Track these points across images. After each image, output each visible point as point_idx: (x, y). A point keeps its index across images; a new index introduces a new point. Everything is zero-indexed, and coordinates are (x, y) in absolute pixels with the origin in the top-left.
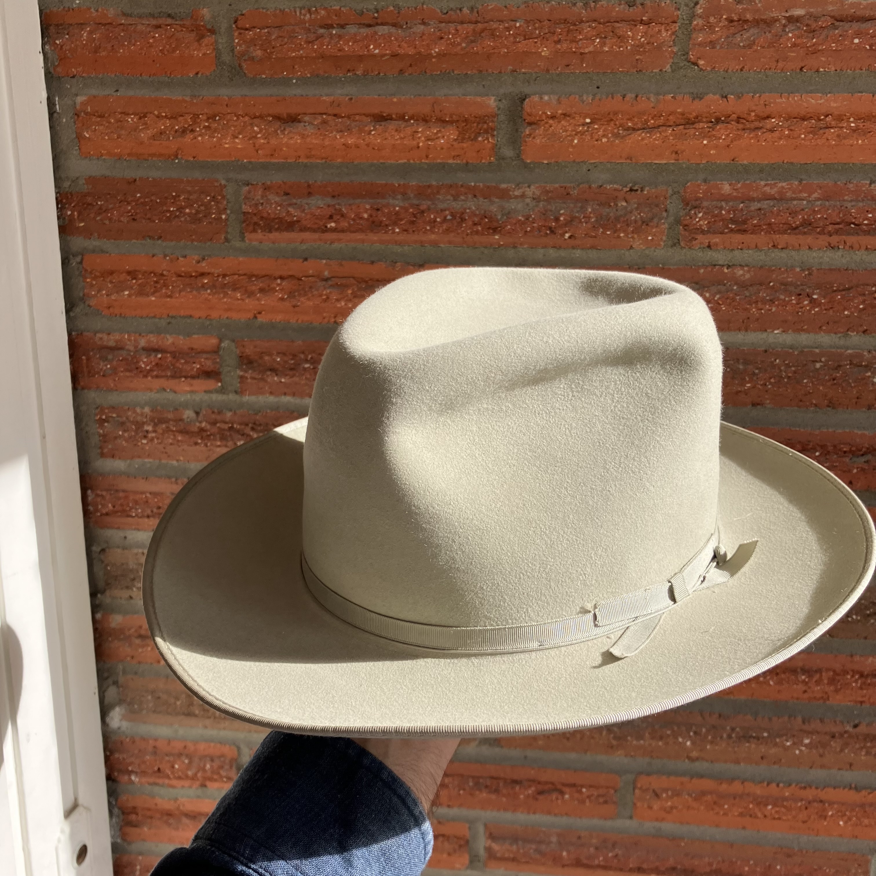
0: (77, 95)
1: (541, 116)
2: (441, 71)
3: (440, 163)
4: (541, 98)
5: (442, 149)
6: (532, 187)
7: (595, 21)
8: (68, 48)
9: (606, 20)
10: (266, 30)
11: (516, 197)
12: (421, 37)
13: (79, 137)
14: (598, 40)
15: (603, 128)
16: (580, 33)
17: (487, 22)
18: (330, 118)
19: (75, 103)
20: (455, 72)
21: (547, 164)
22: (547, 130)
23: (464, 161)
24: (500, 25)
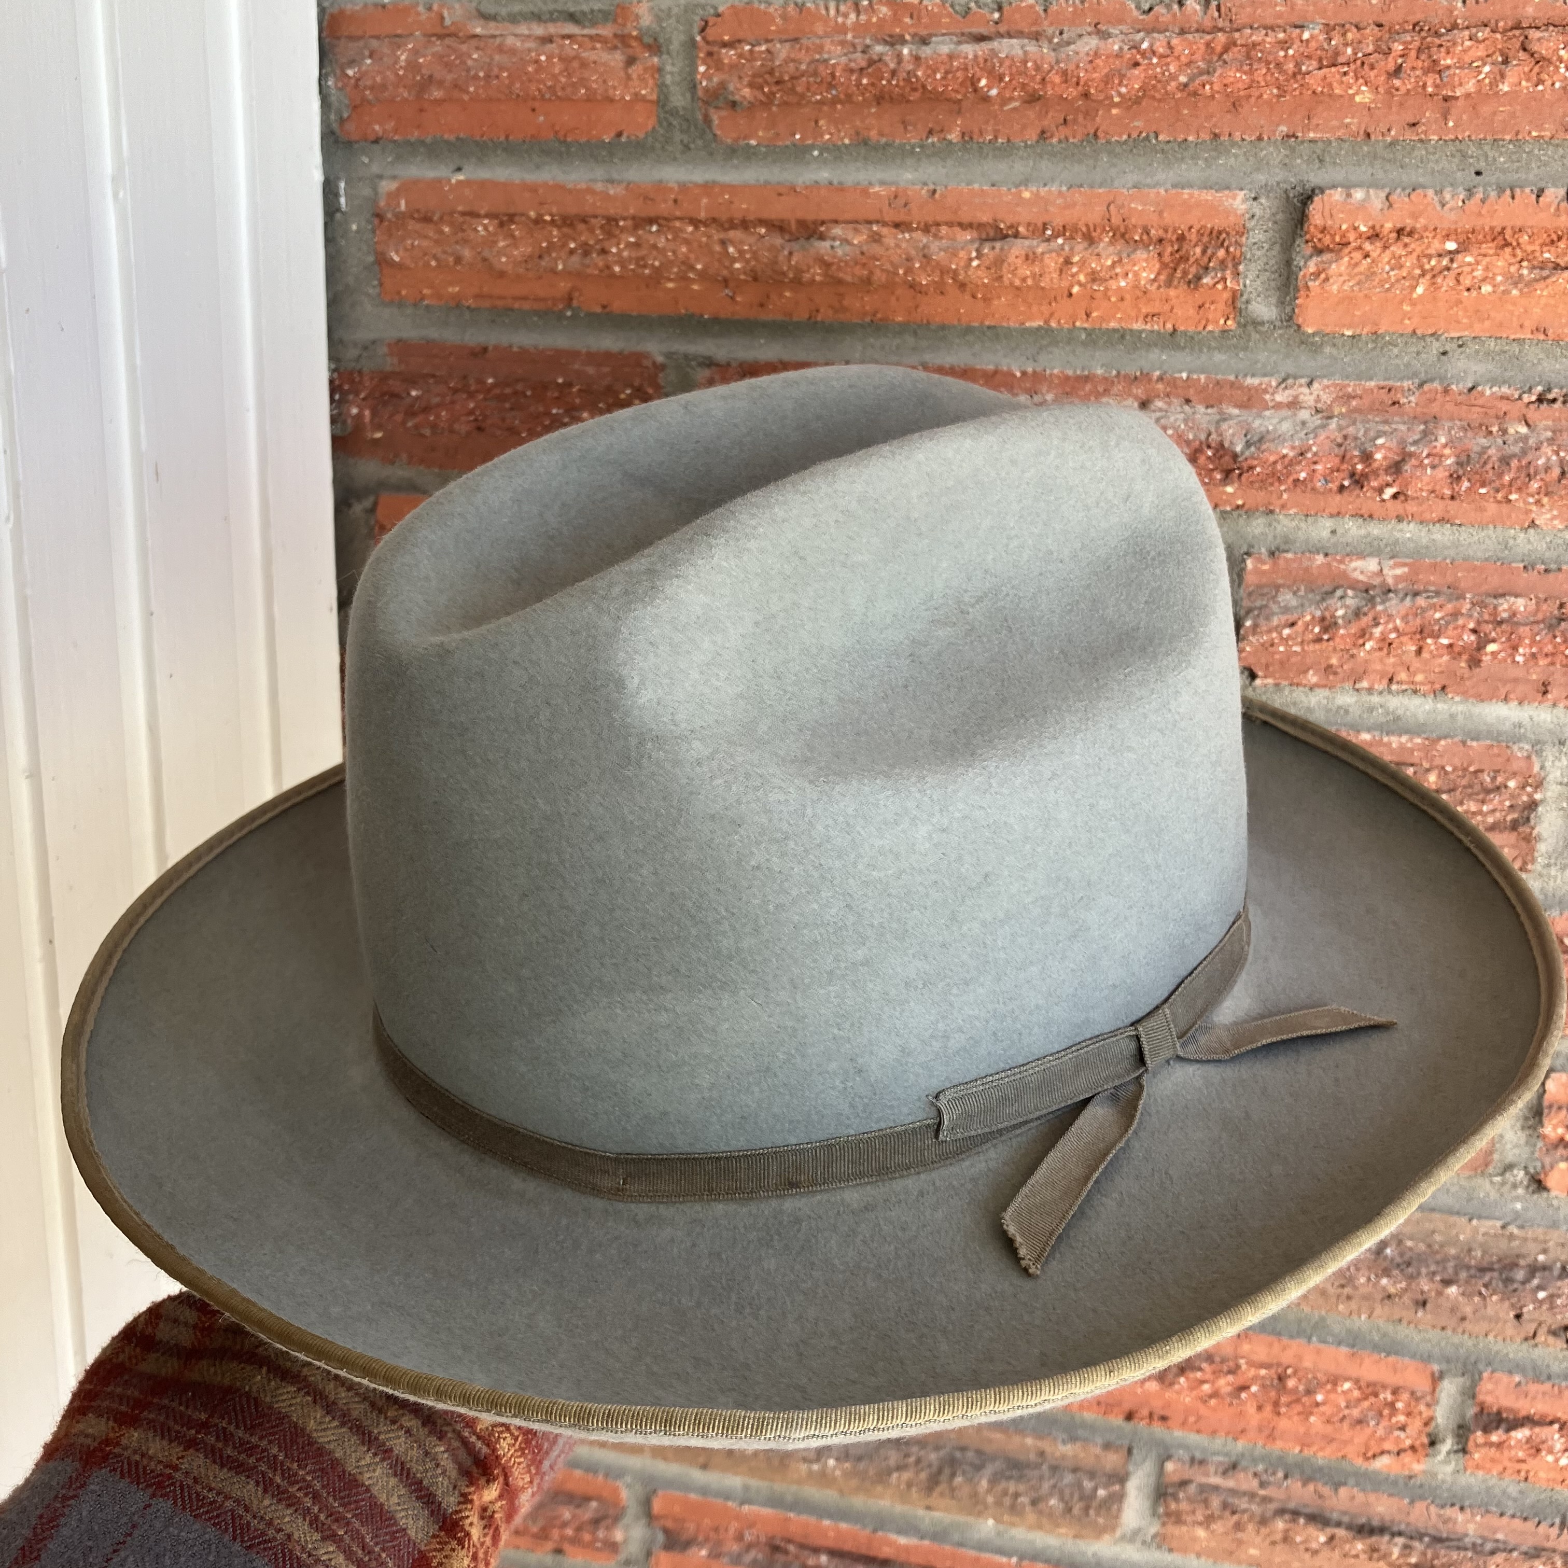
0: (381, 177)
1: (1343, 236)
2: (1129, 136)
3: (1115, 330)
4: (1349, 195)
5: (1122, 299)
6: (1316, 385)
7: (1486, 26)
8: (369, 83)
9: (1510, 24)
10: (763, 48)
11: (1278, 406)
12: (1091, 62)
13: (382, 261)
14: (1487, 69)
15: (1484, 263)
16: (1448, 53)
17: (1238, 30)
18: (885, 231)
19: (376, 193)
20: (1161, 138)
21: (1353, 337)
22: (1356, 265)
23: (1169, 326)
24: (1266, 35)
